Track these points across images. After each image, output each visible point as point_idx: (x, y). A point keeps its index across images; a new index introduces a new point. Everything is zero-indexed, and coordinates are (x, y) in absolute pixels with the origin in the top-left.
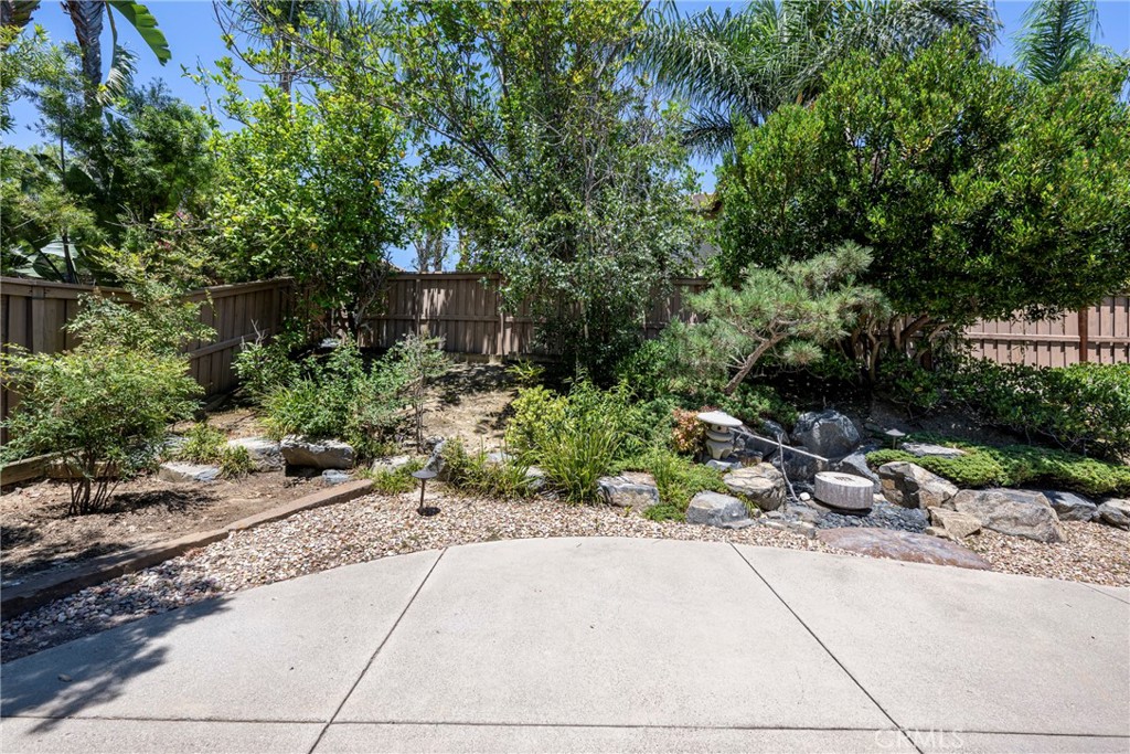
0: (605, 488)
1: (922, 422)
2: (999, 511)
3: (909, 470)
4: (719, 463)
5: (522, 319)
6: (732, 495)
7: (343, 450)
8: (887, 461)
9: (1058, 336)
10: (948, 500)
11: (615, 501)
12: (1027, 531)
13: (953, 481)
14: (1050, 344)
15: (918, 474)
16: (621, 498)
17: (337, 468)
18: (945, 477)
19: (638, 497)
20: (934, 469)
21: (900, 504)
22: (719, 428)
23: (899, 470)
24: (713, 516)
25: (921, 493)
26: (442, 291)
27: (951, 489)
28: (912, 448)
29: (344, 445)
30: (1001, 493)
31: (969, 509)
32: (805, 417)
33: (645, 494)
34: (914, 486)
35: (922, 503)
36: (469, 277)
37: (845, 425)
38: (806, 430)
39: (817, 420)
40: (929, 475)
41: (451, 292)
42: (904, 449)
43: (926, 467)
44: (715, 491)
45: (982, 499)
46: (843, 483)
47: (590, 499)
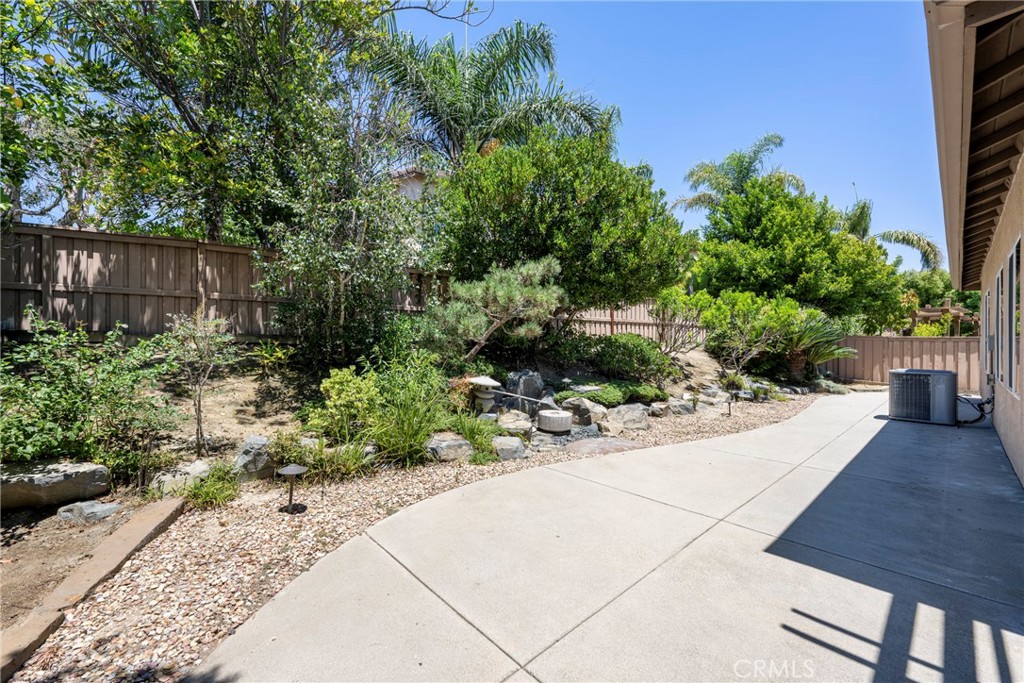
0: (433, 449)
1: (563, 373)
2: (626, 418)
3: (583, 402)
4: (490, 415)
5: (231, 296)
6: (512, 435)
7: (94, 472)
8: (566, 399)
9: (603, 319)
10: (605, 416)
11: (442, 458)
12: (639, 425)
13: (604, 405)
14: (600, 323)
15: (588, 404)
16: (447, 455)
17: (83, 500)
18: (599, 402)
19: (459, 450)
20: (595, 400)
21: (578, 424)
22: (487, 389)
23: (576, 403)
24: (516, 452)
25: (592, 415)
26: (96, 256)
27: (604, 409)
28: (577, 388)
29: (86, 467)
30: (622, 408)
31: (614, 419)
32: (511, 375)
33: (464, 447)
34: (587, 411)
35: (593, 420)
36: (147, 241)
37: (536, 377)
38: (514, 385)
39: (520, 377)
40: (592, 404)
41: (113, 257)
42: (572, 390)
43: (589, 399)
44: (500, 435)
45: (619, 412)
46: (557, 416)
47: (423, 461)
